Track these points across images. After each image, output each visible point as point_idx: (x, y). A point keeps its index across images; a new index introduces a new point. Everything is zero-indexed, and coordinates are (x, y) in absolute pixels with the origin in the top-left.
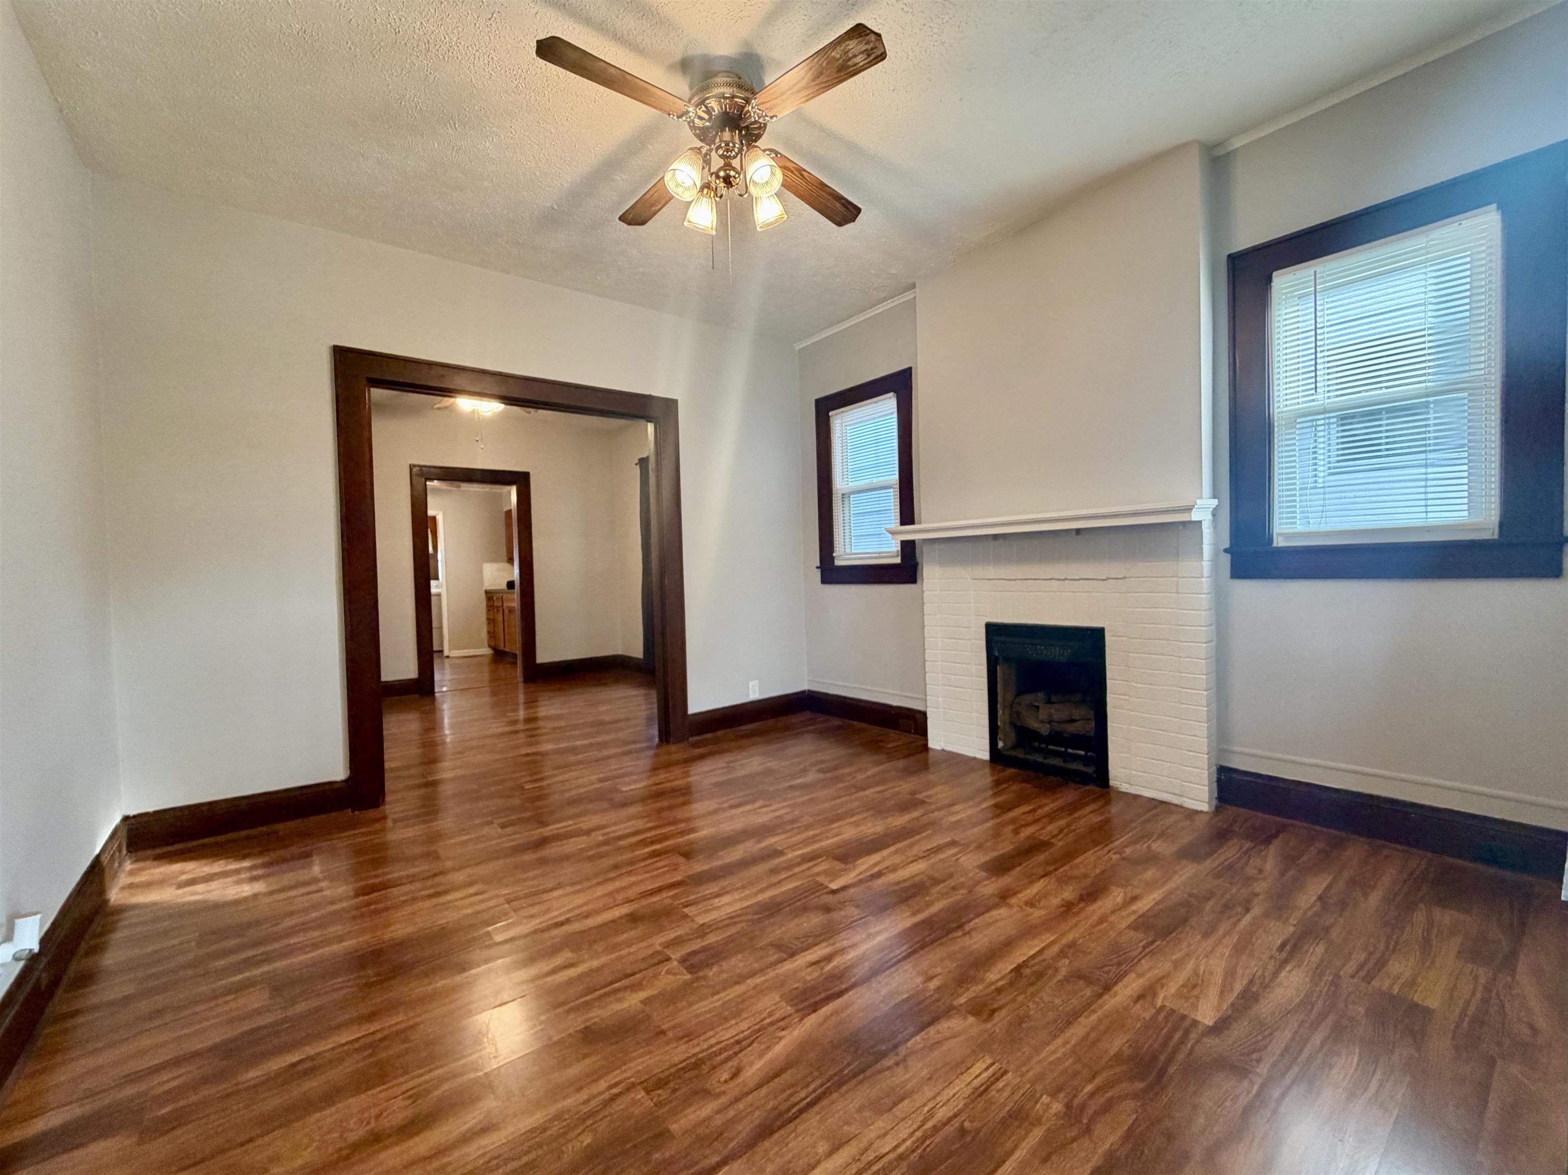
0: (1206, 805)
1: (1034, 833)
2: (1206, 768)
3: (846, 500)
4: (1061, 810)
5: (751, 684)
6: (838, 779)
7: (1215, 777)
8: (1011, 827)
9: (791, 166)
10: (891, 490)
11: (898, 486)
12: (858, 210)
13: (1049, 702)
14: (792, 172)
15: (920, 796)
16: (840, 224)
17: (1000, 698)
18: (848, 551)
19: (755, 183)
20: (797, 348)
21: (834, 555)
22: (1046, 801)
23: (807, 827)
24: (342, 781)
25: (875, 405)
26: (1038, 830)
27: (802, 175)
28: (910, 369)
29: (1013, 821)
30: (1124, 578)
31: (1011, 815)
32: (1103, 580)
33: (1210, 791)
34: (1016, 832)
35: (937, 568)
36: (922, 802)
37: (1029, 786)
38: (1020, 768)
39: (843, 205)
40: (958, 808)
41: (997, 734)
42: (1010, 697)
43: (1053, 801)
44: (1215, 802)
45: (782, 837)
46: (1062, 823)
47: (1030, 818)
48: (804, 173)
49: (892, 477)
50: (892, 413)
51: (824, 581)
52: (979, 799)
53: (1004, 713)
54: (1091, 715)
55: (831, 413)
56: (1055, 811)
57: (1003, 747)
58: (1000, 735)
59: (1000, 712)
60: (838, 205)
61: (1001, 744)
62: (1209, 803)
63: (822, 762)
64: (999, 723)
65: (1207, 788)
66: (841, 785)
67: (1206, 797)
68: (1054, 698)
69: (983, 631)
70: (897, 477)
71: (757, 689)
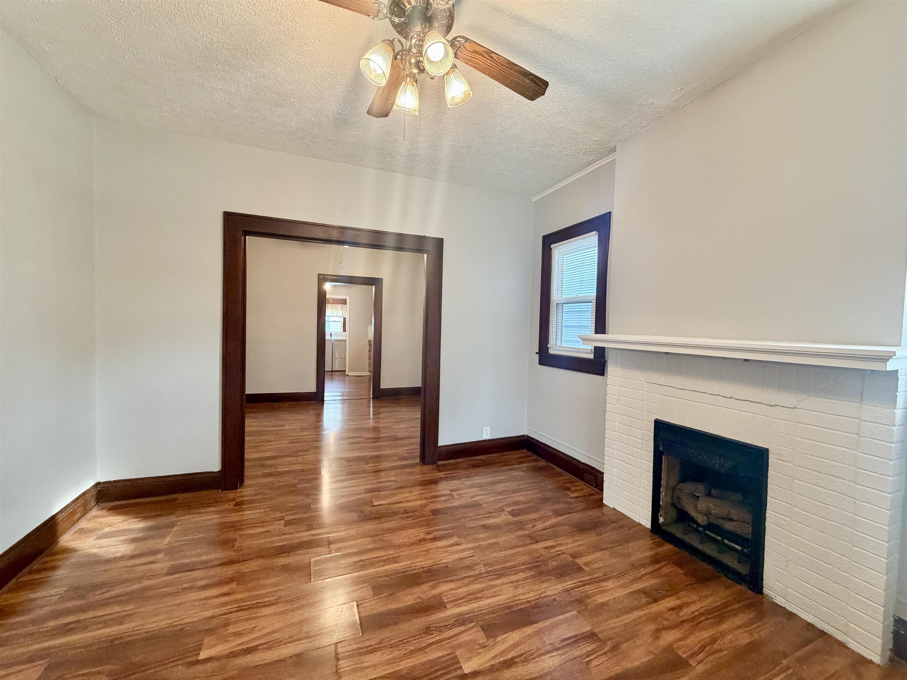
0: (879, 657)
1: (673, 643)
2: (882, 620)
3: (560, 307)
4: (707, 613)
5: (485, 428)
6: (521, 525)
7: (892, 628)
8: (652, 627)
9: (480, 49)
10: (591, 304)
11: (595, 301)
12: (546, 84)
13: (709, 495)
14: (483, 56)
15: (580, 561)
16: (532, 99)
17: (663, 483)
18: (559, 344)
19: (431, 62)
20: (534, 201)
21: (548, 346)
22: (694, 597)
23: (477, 578)
24: (219, 472)
25: (583, 240)
26: (680, 640)
27: (491, 57)
28: (610, 213)
29: (654, 618)
30: (794, 408)
31: (655, 608)
32: (771, 406)
33: (883, 645)
34: (657, 634)
35: (619, 368)
36: (580, 569)
37: (680, 571)
38: (676, 546)
39: (532, 80)
40: (609, 584)
41: (659, 511)
42: (672, 483)
43: (700, 599)
44: (888, 654)
45: (453, 585)
46: (705, 635)
47: (673, 617)
48: (492, 55)
49: (592, 294)
50: (595, 247)
51: (541, 363)
52: (631, 578)
53: (666, 495)
54: (748, 517)
55: (552, 246)
56: (701, 614)
57: (663, 523)
58: (661, 512)
59: (663, 494)
60: (527, 81)
61: (661, 520)
62: (882, 656)
63: (517, 503)
64: (661, 503)
65: (880, 641)
66: (521, 533)
67: (879, 650)
68: (714, 492)
69: (653, 424)
70: (595, 294)
71: (489, 432)
